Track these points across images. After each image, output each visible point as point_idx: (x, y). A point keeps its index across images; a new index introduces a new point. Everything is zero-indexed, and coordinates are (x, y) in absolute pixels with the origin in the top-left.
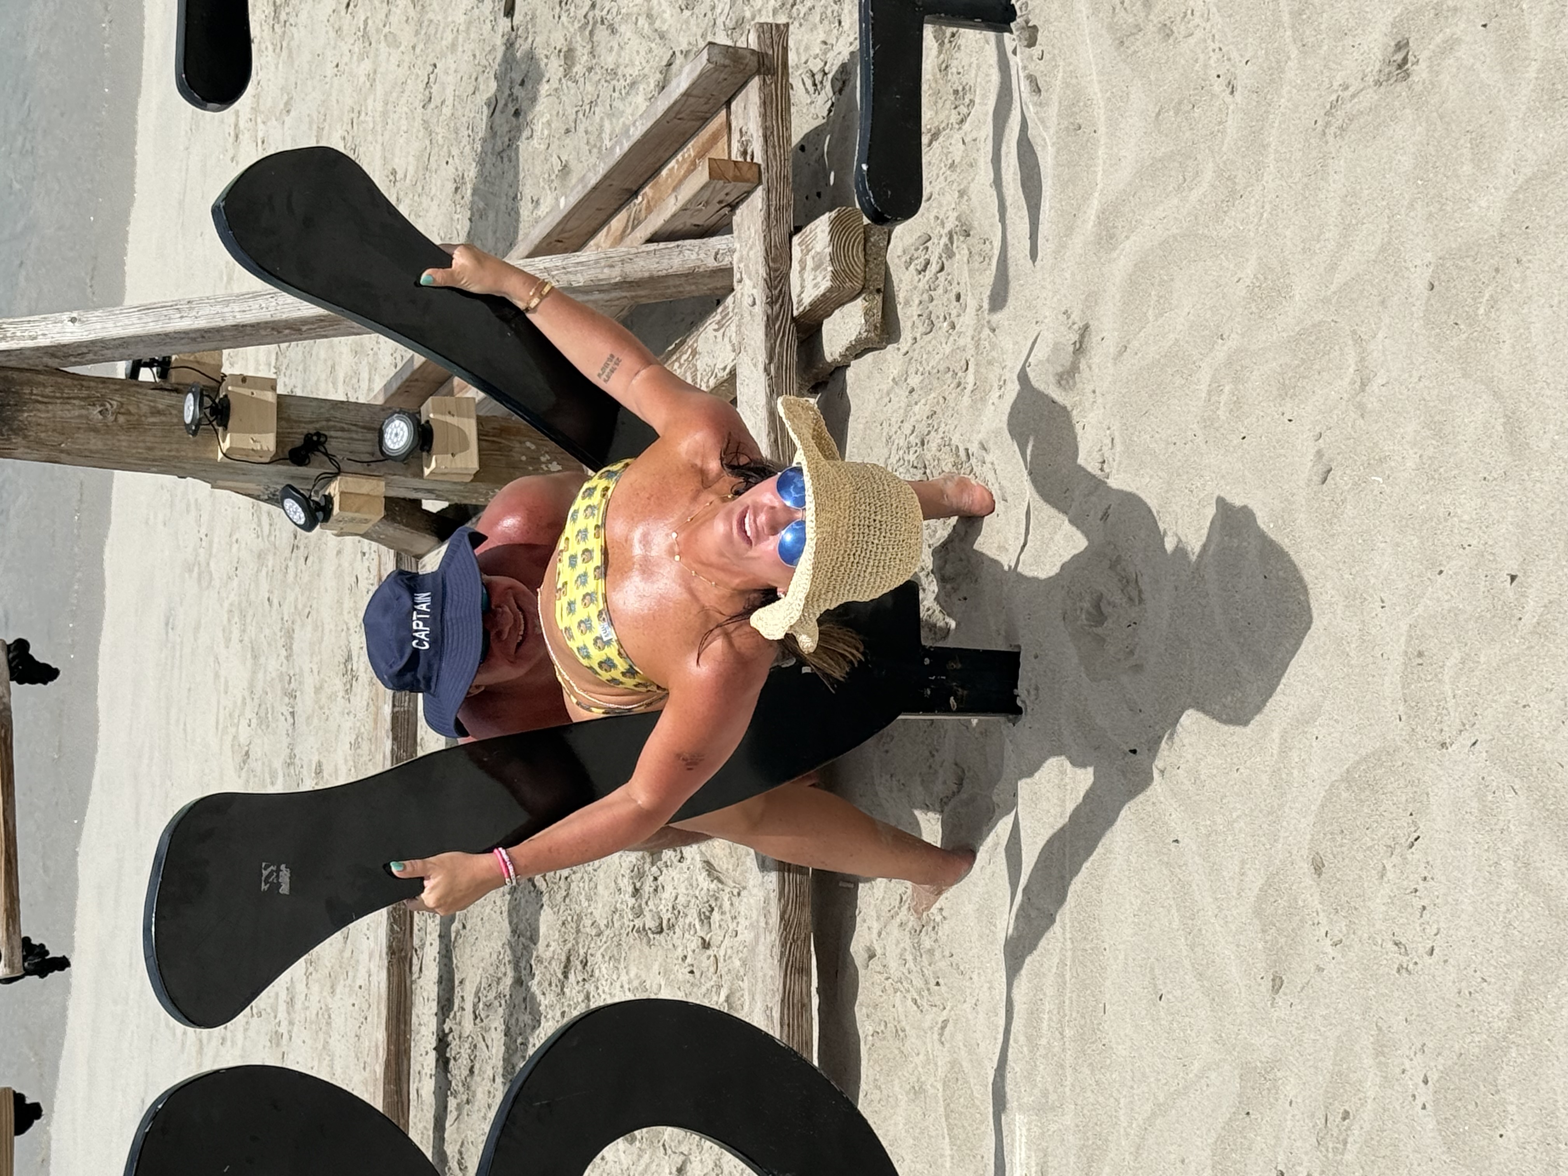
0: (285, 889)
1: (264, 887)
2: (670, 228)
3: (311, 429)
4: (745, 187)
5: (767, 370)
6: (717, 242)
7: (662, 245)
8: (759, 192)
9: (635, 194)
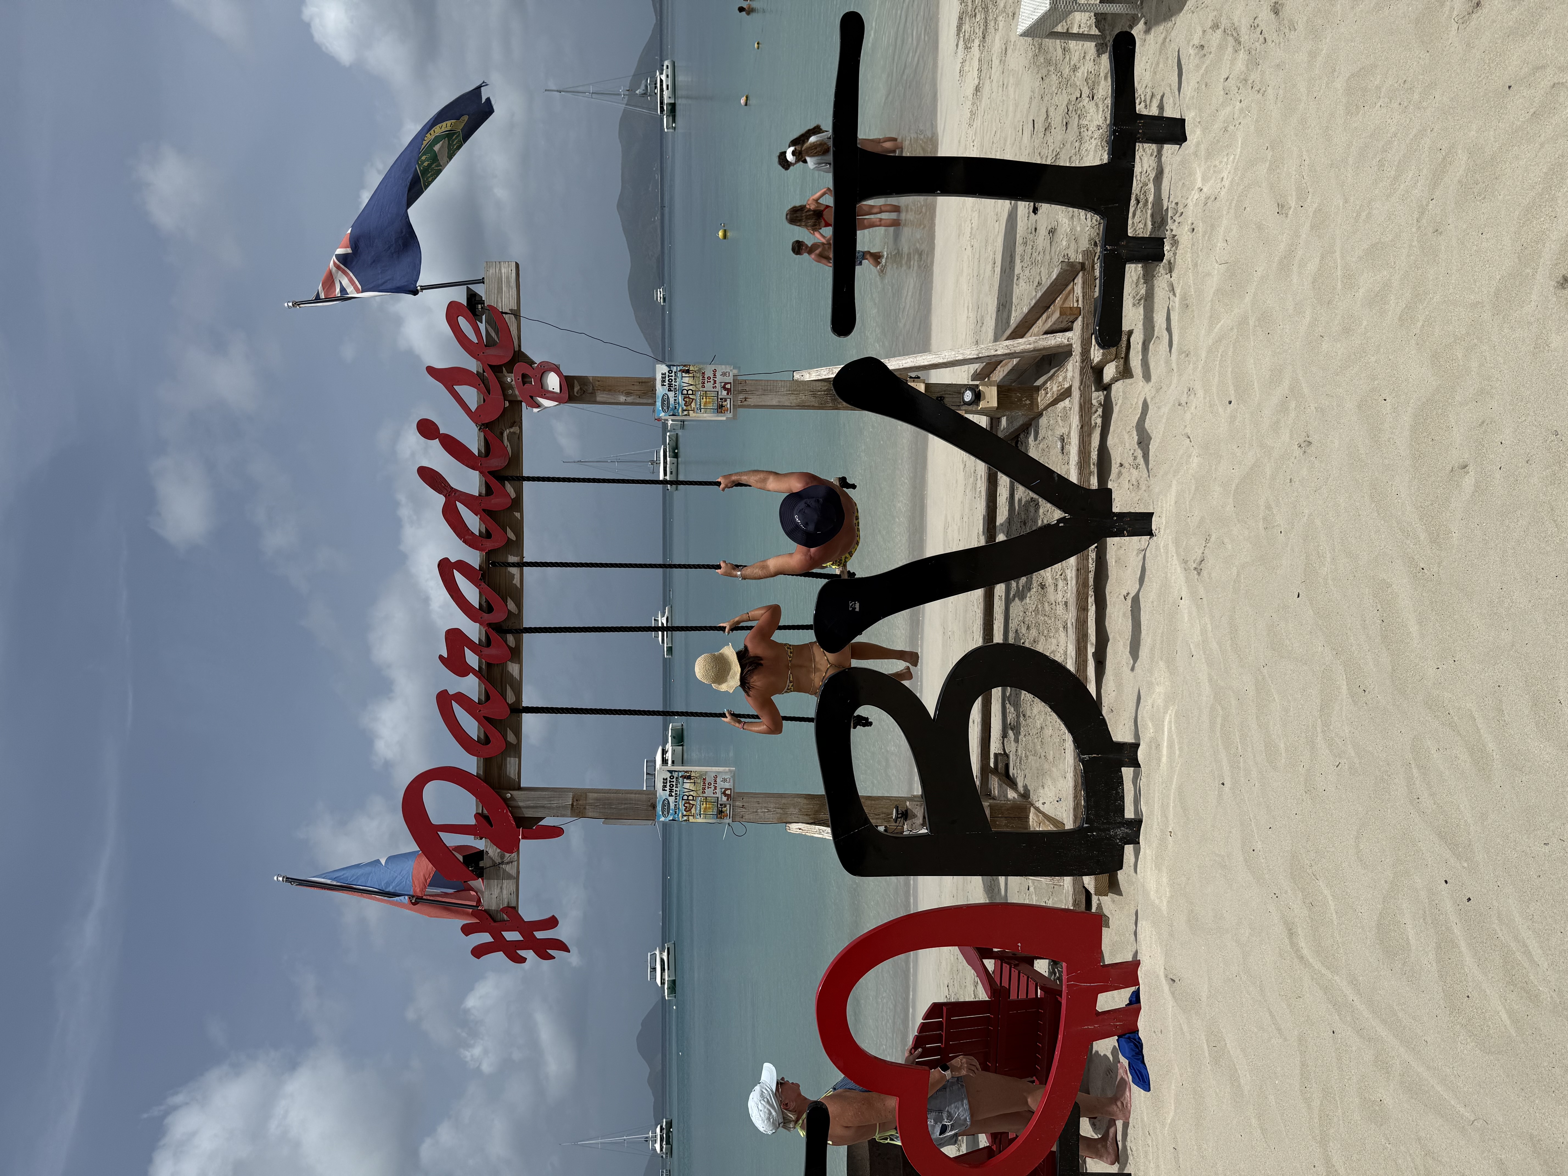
0: (857, 610)
1: (850, 609)
2: (1051, 329)
3: (939, 395)
4: (1075, 316)
5: (1080, 389)
6: (1069, 334)
7: (1049, 336)
8: (1080, 319)
9: (1049, 307)
